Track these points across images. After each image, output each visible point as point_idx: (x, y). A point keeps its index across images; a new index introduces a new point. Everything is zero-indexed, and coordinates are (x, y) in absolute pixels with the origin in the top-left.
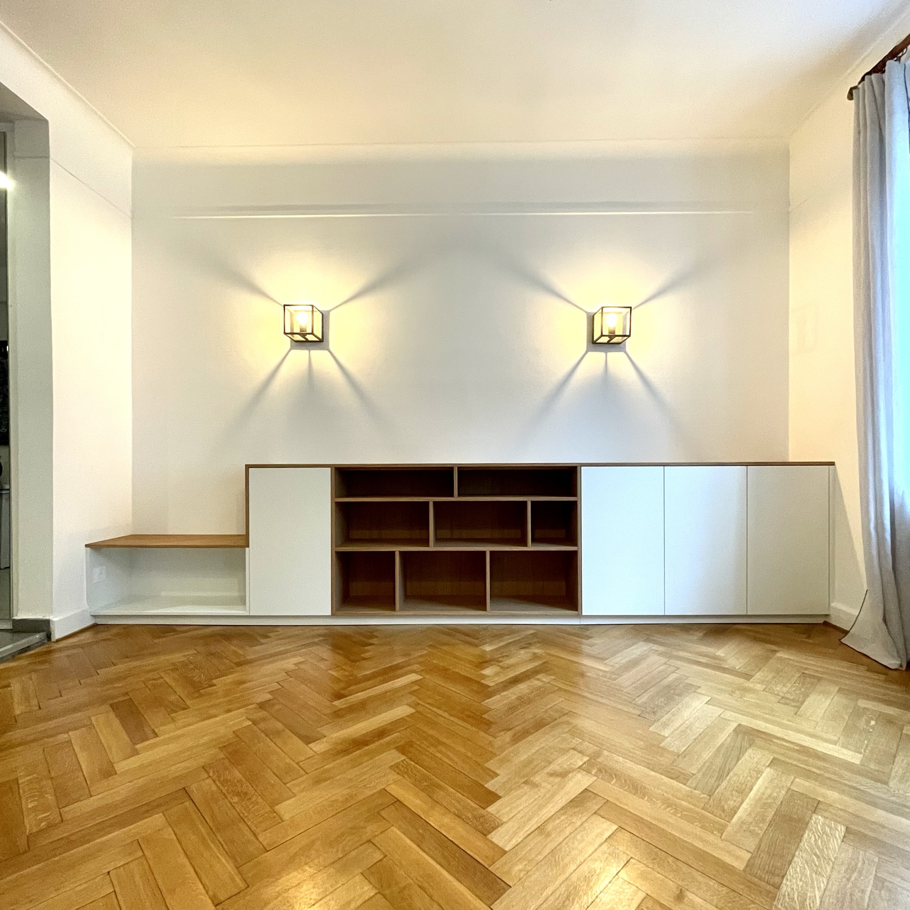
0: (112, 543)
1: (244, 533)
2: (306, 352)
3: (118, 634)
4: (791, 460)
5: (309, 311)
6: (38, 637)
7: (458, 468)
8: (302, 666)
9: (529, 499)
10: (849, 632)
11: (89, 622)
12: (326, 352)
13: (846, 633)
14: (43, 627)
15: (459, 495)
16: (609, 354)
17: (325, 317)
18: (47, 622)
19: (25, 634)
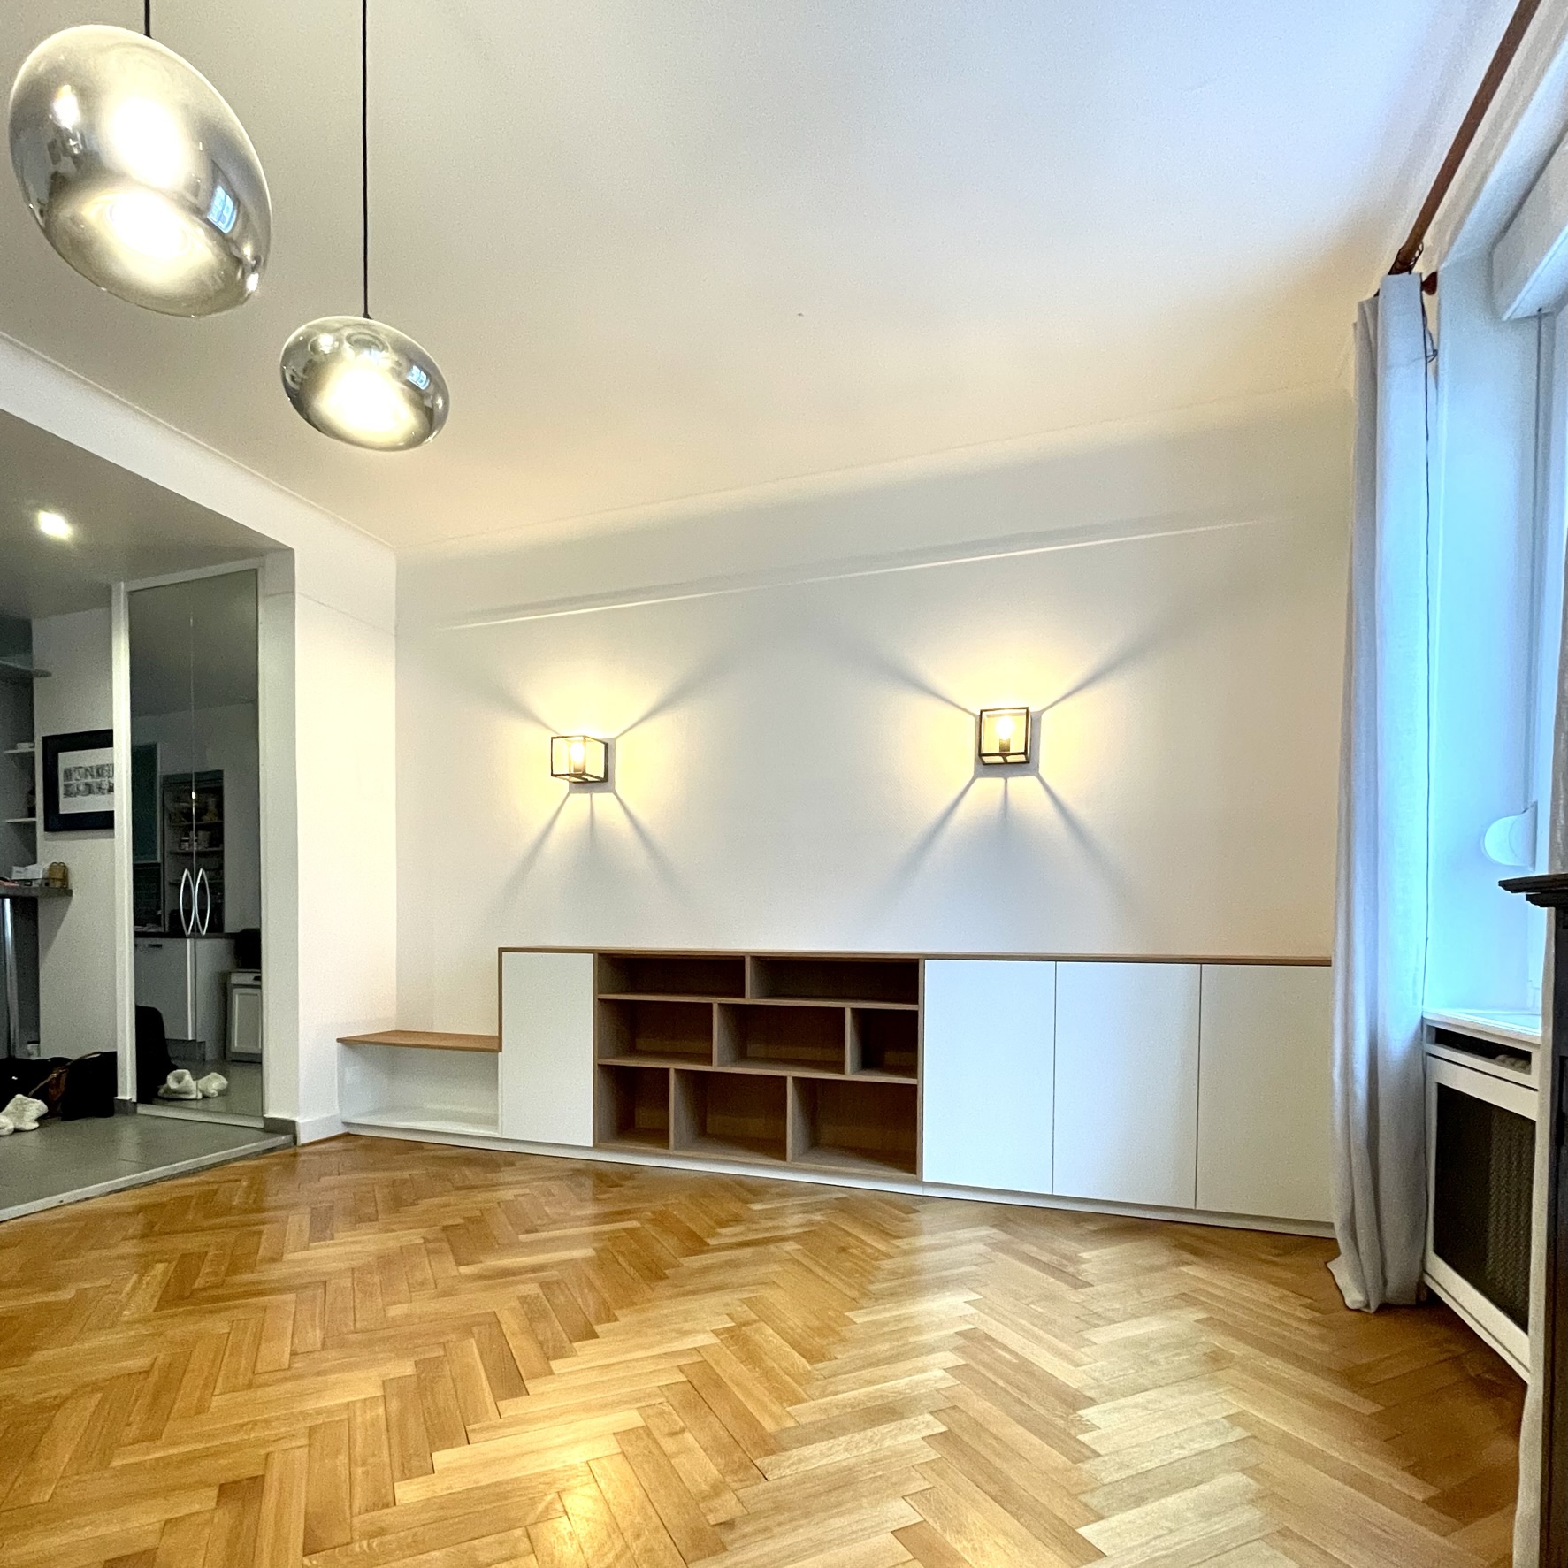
0: (366, 1039)
1: (497, 1034)
2: (588, 796)
3: (364, 1147)
6: (284, 1138)
7: (752, 957)
8: (520, 1199)
9: (848, 1005)
11: (341, 1130)
12: (612, 795)
14: (288, 1127)
16: (1011, 780)
18: (293, 1123)
19: (273, 1135)
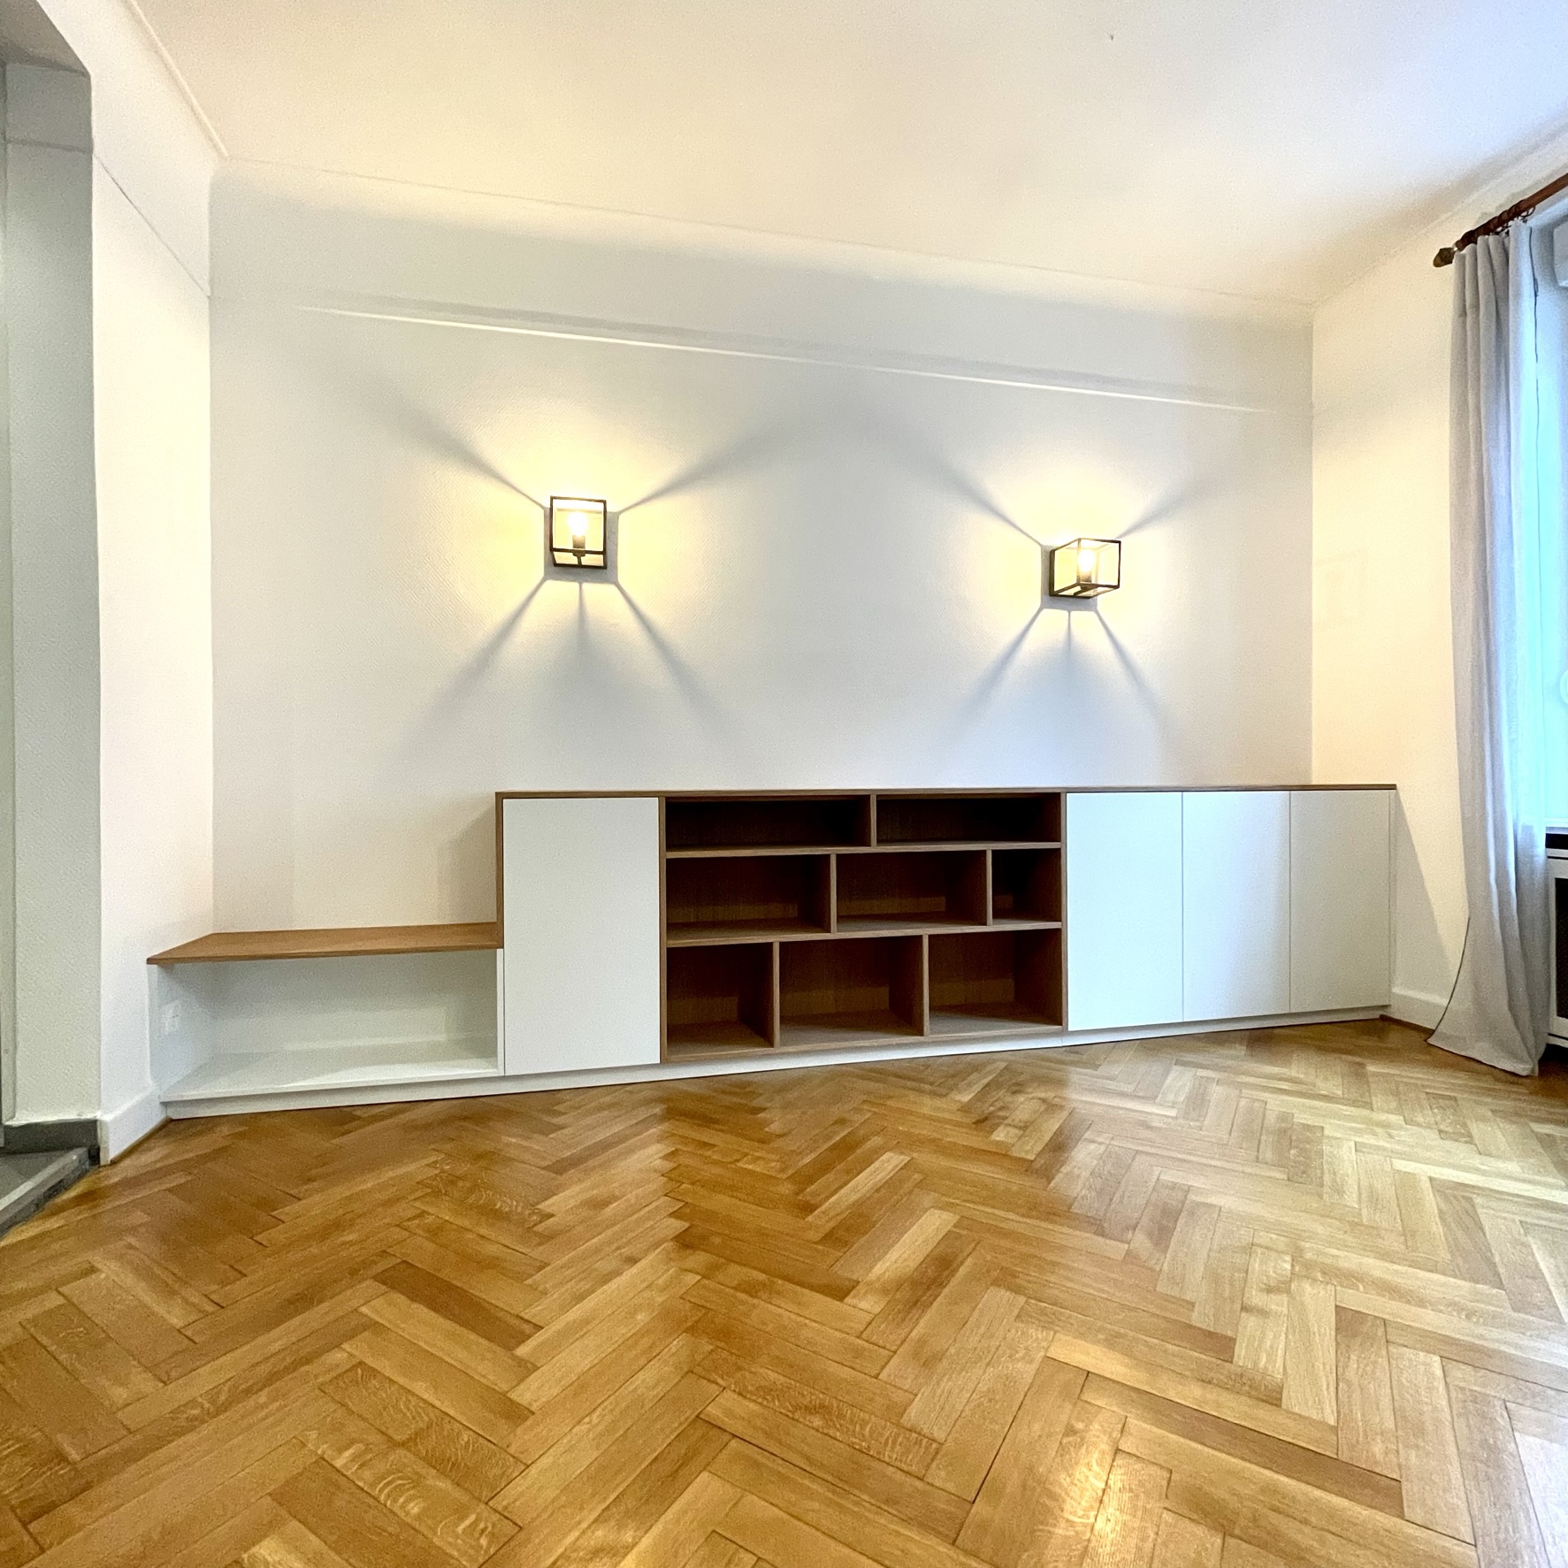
1: (493, 919)
2: (575, 585)
4: (1315, 782)
5: (600, 513)
6: (73, 1156)
7: (878, 796)
9: (989, 847)
10: (1434, 1031)
11: (156, 1118)
12: (612, 588)
13: (1430, 1032)
14: (83, 1136)
15: (880, 842)
16: (1073, 613)
17: (609, 524)
18: (90, 1125)
